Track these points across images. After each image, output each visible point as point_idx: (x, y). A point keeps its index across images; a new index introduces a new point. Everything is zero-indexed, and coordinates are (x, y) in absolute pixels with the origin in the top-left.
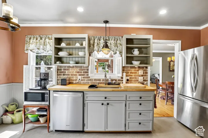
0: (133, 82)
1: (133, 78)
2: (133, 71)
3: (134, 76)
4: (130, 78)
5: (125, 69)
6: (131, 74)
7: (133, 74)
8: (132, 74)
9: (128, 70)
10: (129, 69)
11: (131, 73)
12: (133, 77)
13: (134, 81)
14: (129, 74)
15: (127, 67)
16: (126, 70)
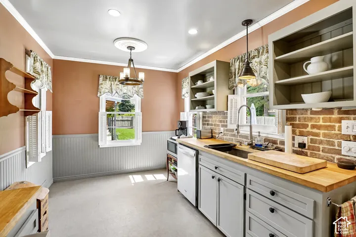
0: (321, 153)
1: (321, 142)
2: (321, 123)
3: (325, 135)
4: (312, 141)
5: (298, 116)
6: (315, 131)
7: (322, 132)
8: (317, 131)
9: (305, 118)
10: (309, 115)
11: (313, 127)
12: (321, 138)
13: (322, 151)
14: (309, 129)
15: (303, 109)
16: (299, 118)
